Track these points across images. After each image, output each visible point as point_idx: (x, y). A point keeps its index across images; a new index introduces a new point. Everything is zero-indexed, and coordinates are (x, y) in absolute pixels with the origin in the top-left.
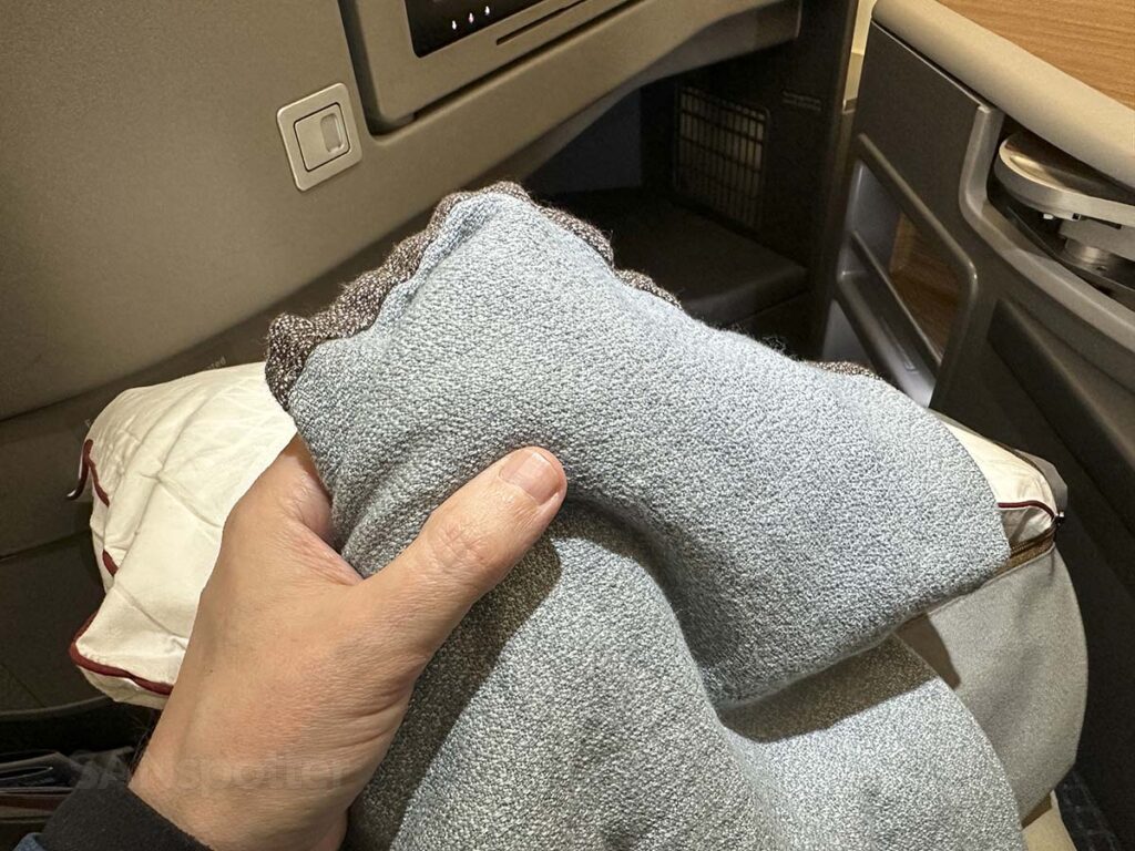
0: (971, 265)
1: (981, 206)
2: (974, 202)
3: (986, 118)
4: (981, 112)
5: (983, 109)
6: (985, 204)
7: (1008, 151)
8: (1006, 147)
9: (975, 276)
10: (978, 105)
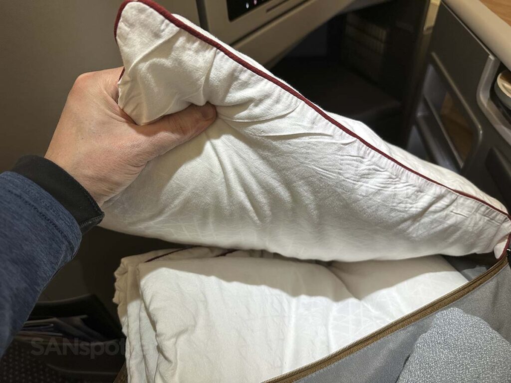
0: (480, 127)
1: (487, 100)
2: (483, 98)
3: (492, 62)
4: (490, 58)
5: (491, 57)
6: (489, 100)
7: (501, 80)
8: (501, 78)
9: (481, 132)
10: (489, 55)
